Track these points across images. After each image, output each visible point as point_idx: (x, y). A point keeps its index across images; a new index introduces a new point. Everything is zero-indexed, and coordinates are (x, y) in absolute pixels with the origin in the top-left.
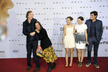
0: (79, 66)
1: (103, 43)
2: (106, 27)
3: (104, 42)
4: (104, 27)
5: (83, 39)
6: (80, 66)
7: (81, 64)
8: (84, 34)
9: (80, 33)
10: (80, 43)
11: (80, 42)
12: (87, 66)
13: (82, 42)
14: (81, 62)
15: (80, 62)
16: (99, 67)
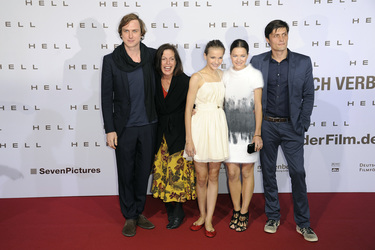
0: (233, 226)
1: (324, 142)
2: (337, 79)
3: (328, 136)
4: (329, 79)
5: (249, 124)
6: (239, 229)
7: (243, 218)
8: (249, 105)
9: (236, 104)
10: (235, 142)
11: (236, 134)
12: (269, 230)
13: (244, 135)
14: (244, 211)
15: (239, 212)
16: (316, 239)
